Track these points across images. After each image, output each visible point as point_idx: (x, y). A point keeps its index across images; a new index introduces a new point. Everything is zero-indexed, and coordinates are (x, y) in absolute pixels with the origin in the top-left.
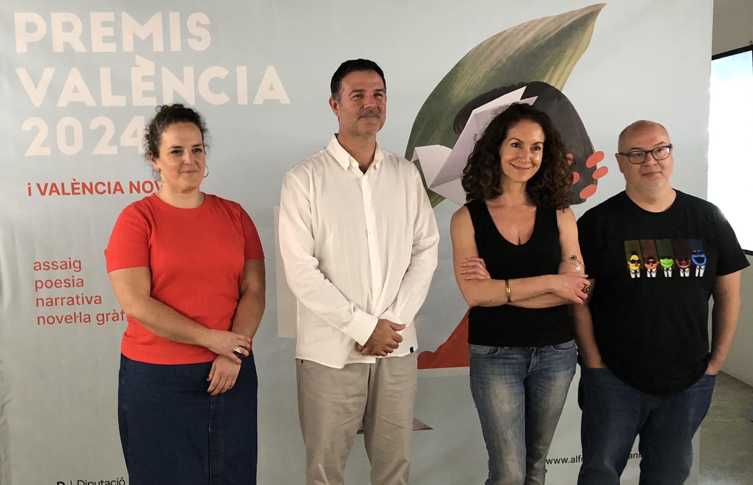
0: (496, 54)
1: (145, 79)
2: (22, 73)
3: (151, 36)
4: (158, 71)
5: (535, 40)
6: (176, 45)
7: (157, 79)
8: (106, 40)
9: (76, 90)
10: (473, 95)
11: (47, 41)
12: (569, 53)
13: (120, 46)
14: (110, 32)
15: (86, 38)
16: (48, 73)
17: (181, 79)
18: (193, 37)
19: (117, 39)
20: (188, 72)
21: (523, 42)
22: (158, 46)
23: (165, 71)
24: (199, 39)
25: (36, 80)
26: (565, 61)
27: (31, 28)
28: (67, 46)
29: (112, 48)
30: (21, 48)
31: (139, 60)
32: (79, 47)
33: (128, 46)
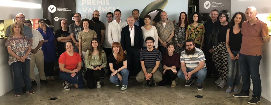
0: (152, 5)
1: (100, 9)
2: (83, 8)
3: (101, 3)
4: (102, 8)
5: (159, 2)
6: (104, 4)
7: (102, 9)
8: (94, 3)
9: (90, 11)
10: (149, 11)
11: (86, 4)
12: (164, 5)
13: (96, 5)
14: (95, 2)
15: (92, 3)
16: (87, 8)
17: (105, 9)
18: (107, 3)
19: (96, 3)
20: (106, 8)
21: (157, 3)
22: (102, 4)
23: (103, 8)
24: (108, 3)
25: (85, 9)
26: (163, 6)
27: (84, 2)
28: (89, 4)
29: (95, 5)
30: (83, 5)
31: (99, 6)
32: (91, 5)
33: (98, 4)
